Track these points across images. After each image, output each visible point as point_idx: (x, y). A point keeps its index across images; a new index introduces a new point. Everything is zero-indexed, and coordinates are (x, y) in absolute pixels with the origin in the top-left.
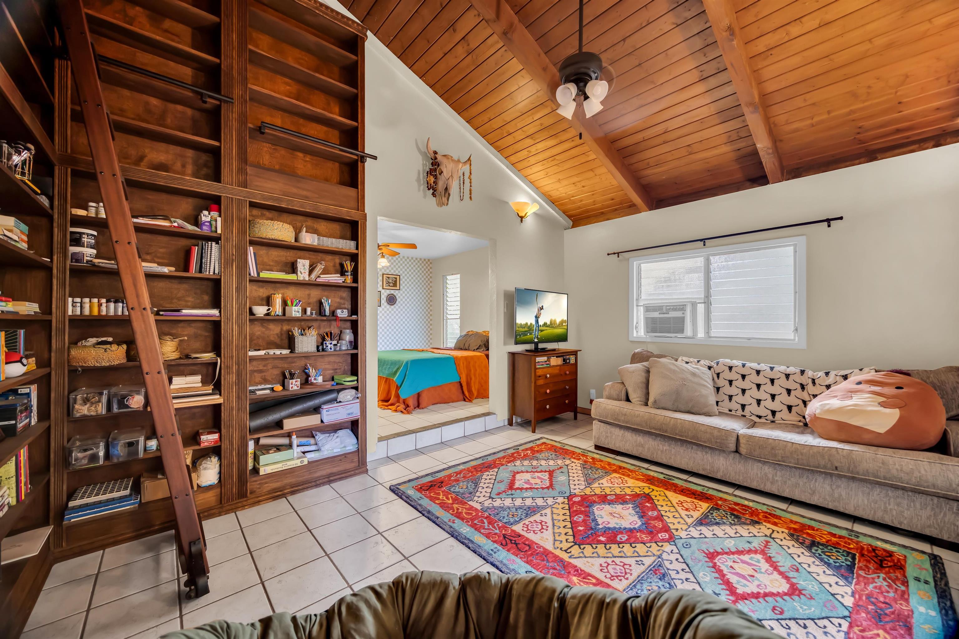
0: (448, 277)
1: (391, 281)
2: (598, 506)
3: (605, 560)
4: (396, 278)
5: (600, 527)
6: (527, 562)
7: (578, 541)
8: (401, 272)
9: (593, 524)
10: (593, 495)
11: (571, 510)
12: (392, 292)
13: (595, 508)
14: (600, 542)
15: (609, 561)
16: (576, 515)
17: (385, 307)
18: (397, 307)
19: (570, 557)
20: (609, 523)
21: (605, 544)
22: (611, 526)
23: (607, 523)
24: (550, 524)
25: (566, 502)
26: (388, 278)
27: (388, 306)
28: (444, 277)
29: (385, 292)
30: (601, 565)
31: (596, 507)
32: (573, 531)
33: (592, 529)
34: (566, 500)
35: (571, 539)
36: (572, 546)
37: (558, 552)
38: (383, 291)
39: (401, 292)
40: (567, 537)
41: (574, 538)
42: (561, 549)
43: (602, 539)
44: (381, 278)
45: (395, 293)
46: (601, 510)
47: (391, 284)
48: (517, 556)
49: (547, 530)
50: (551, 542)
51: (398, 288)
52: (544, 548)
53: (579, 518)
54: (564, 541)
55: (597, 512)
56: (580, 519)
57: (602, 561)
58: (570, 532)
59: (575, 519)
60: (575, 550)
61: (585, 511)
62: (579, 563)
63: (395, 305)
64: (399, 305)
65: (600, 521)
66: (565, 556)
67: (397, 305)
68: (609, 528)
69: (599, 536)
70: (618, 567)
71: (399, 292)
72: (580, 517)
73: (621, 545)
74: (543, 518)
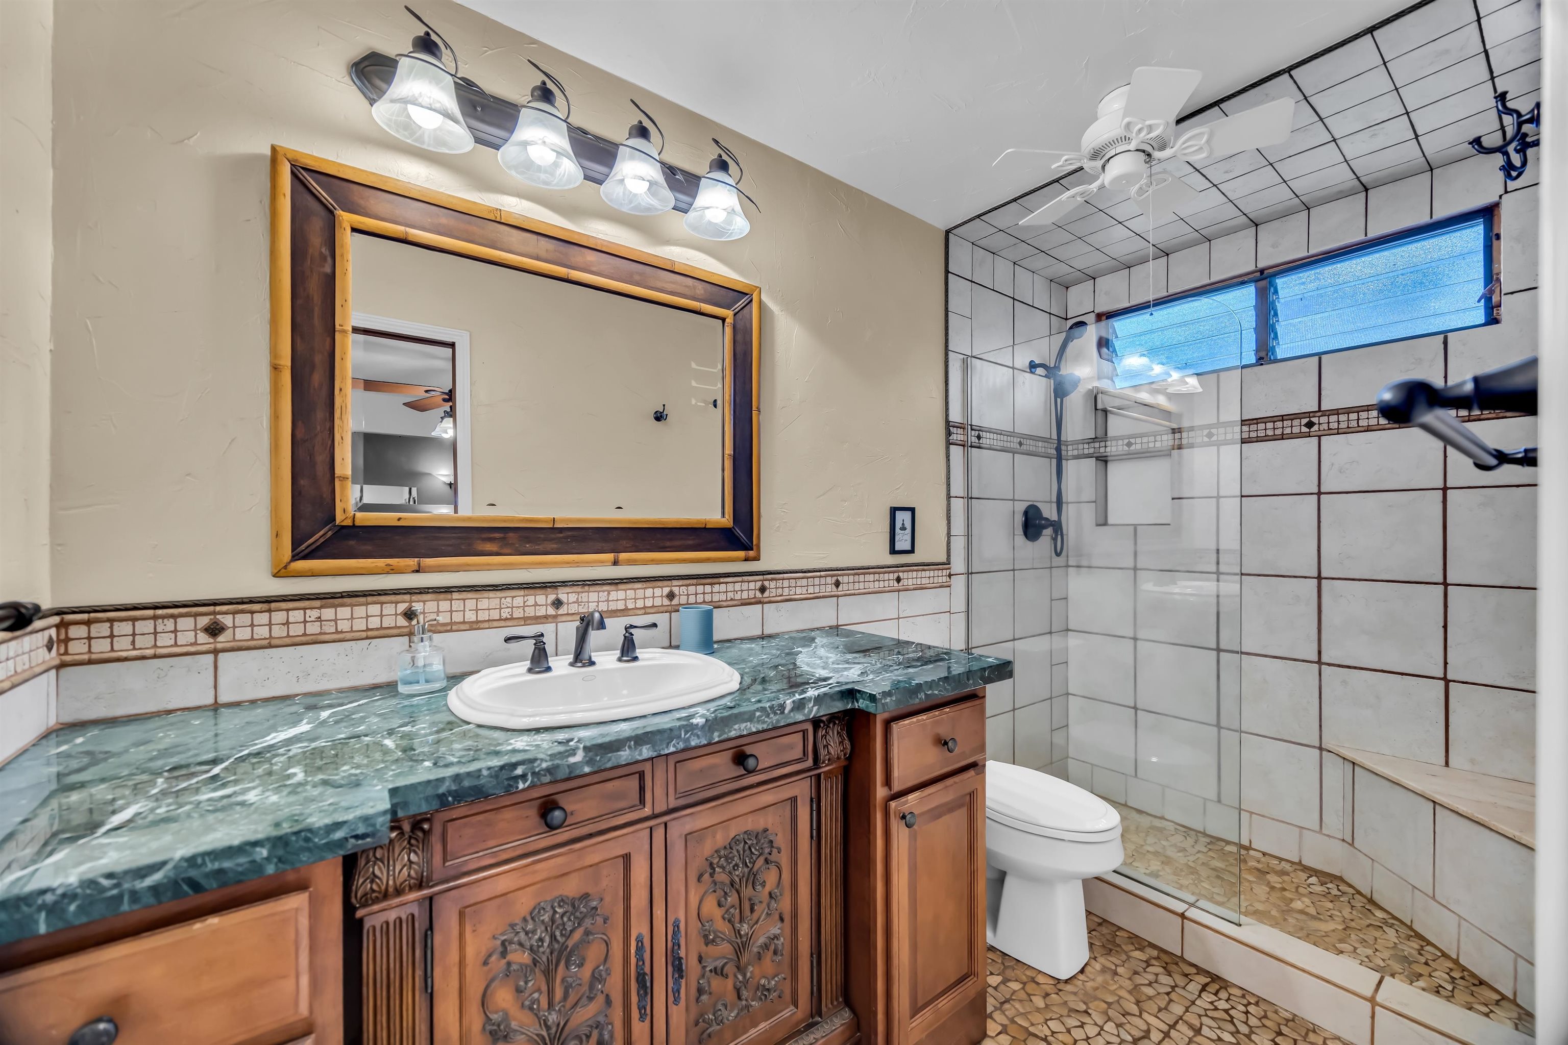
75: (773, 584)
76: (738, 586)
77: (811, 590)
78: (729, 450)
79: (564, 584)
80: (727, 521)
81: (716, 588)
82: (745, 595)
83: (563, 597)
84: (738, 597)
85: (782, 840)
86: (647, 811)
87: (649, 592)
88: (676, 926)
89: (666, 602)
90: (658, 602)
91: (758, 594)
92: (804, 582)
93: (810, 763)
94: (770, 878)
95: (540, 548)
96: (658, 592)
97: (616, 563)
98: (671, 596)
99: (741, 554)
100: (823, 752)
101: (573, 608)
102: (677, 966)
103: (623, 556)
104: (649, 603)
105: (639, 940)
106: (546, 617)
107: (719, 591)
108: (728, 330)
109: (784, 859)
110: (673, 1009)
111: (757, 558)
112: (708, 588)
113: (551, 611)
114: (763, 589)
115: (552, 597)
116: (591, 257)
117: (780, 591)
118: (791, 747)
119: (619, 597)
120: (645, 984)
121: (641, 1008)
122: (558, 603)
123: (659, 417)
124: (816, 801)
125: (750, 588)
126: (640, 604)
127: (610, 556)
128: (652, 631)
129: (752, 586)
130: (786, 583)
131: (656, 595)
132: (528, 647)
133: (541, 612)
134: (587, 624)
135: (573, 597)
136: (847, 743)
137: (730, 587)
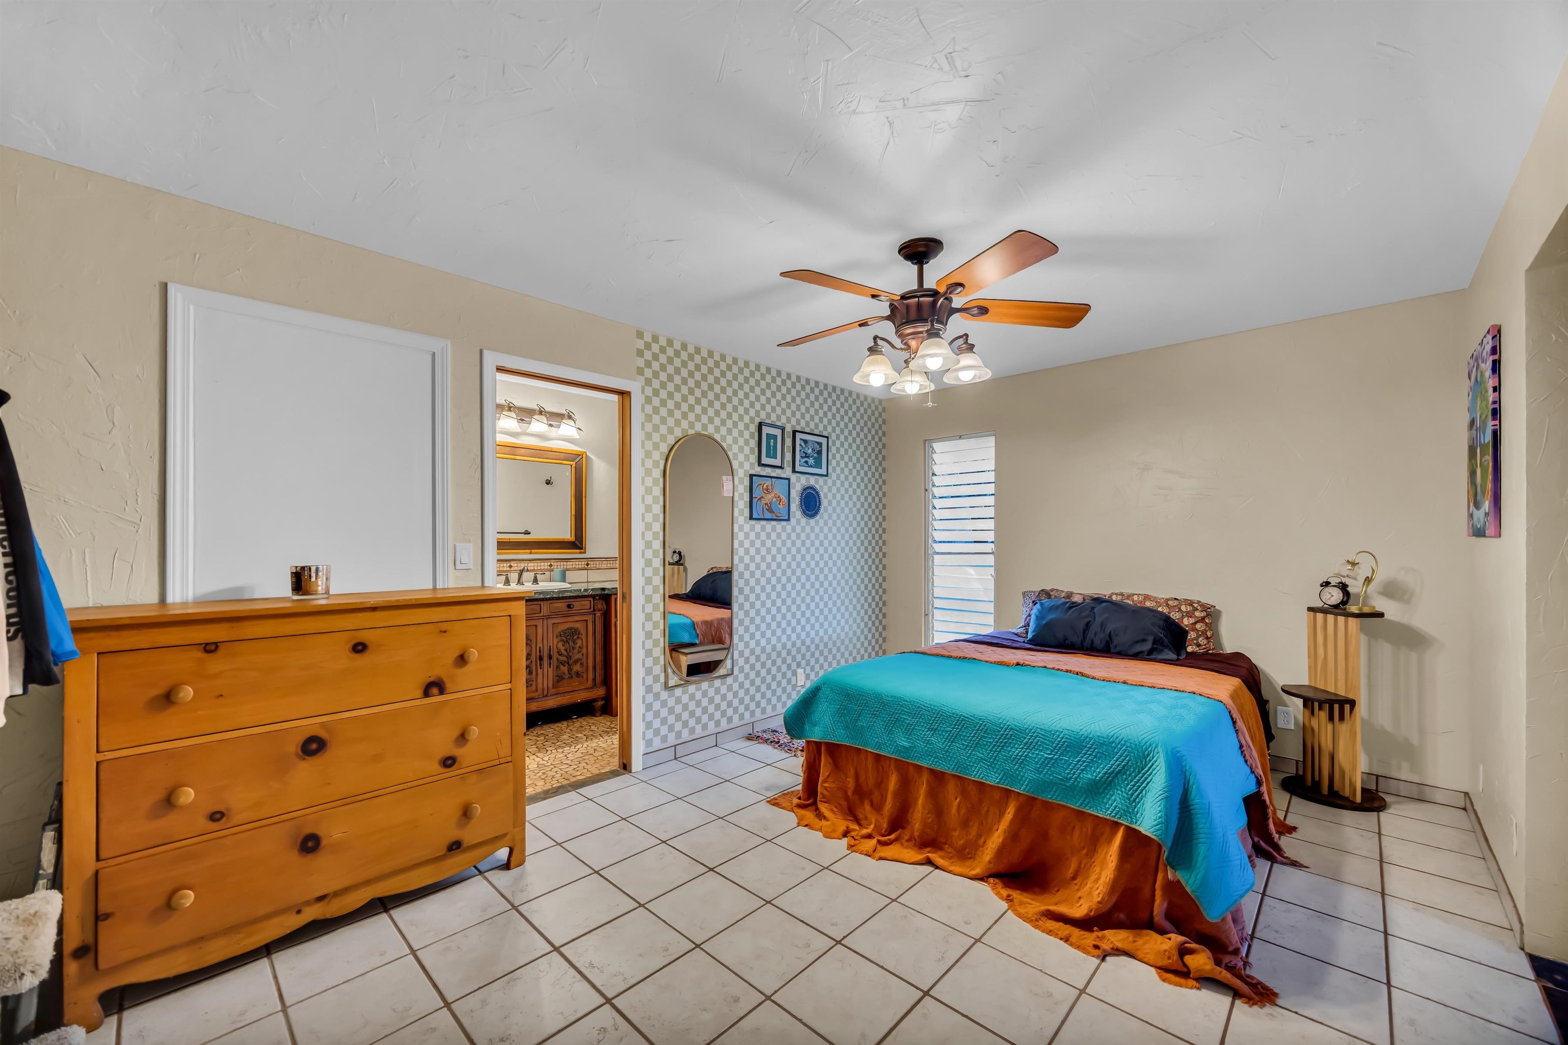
0: (935, 445)
1: (810, 451)
4: (820, 444)
8: (830, 429)
12: (812, 481)
17: (798, 522)
18: (821, 523)
26: (806, 442)
27: (804, 520)
28: (927, 442)
29: (798, 480)
38: (793, 477)
39: (830, 482)
44: (788, 442)
45: (818, 483)
47: (811, 461)
51: (823, 471)
63: (818, 517)
64: (826, 516)
67: (822, 518)
71: (825, 483)
75: (592, 563)
76: (577, 563)
77: (609, 565)
78: (573, 513)
79: (513, 560)
80: (573, 539)
81: (568, 563)
82: (580, 566)
83: (512, 564)
84: (577, 567)
85: (583, 631)
86: (542, 614)
87: (542, 564)
88: (550, 647)
89: (549, 568)
90: (546, 568)
91: (586, 566)
92: (606, 562)
93: (592, 610)
94: (579, 643)
95: (506, 548)
96: (546, 564)
97: (531, 553)
98: (551, 566)
99: (578, 551)
100: (596, 607)
101: (516, 569)
102: (550, 657)
103: (533, 551)
104: (542, 568)
105: (540, 648)
106: (507, 571)
107: (569, 565)
108: (573, 470)
109: (584, 637)
110: (549, 669)
111: (585, 553)
112: (565, 563)
113: (508, 569)
114: (588, 565)
115: (509, 564)
116: (523, 450)
117: (595, 566)
118: (585, 605)
119: (531, 566)
120: (541, 659)
121: (541, 665)
122: (510, 567)
123: (548, 482)
124: (594, 622)
125: (583, 564)
126: (539, 568)
127: (529, 551)
128: (543, 575)
129: (583, 563)
130: (598, 563)
131: (545, 565)
132: (504, 577)
133: (505, 569)
134: (521, 573)
135: (516, 565)
136: (605, 606)
137: (574, 563)
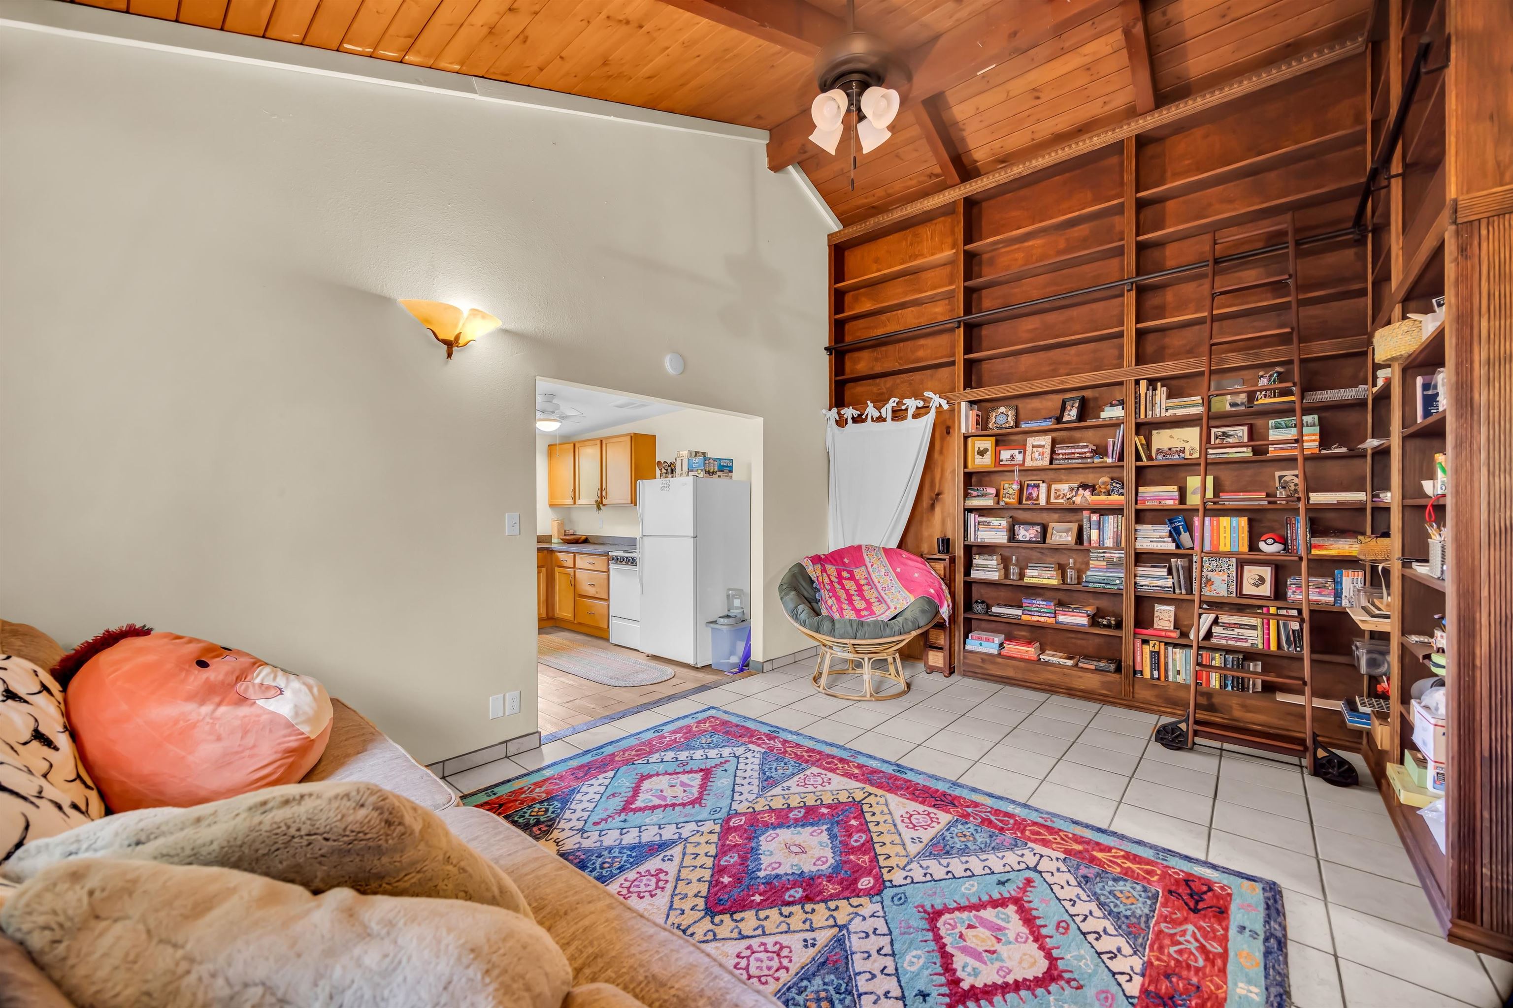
2: (824, 867)
3: (825, 788)
5: (825, 827)
6: (910, 781)
7: (857, 808)
9: (836, 830)
10: (832, 897)
11: (873, 854)
13: (831, 861)
14: (829, 806)
15: (820, 788)
16: (863, 844)
19: (864, 788)
20: (811, 834)
21: (821, 804)
22: (809, 829)
23: (815, 834)
24: (901, 827)
25: (884, 871)
30: (829, 783)
31: (828, 864)
32: (865, 818)
33: (838, 823)
34: (886, 877)
35: (866, 808)
36: (863, 799)
37: (879, 792)
40: (871, 810)
41: (862, 810)
42: (876, 796)
43: (824, 810)
46: (819, 859)
48: (924, 786)
49: (902, 816)
50: (889, 801)
52: (896, 794)
53: (858, 839)
54: (874, 805)
55: (828, 853)
56: (855, 837)
57: (828, 788)
58: (868, 817)
59: (864, 837)
60: (858, 796)
61: (848, 854)
62: (853, 784)
65: (825, 837)
66: (869, 788)
68: (812, 825)
69: (828, 813)
70: (812, 782)
72: (856, 841)
73: (802, 804)
74: (915, 834)
